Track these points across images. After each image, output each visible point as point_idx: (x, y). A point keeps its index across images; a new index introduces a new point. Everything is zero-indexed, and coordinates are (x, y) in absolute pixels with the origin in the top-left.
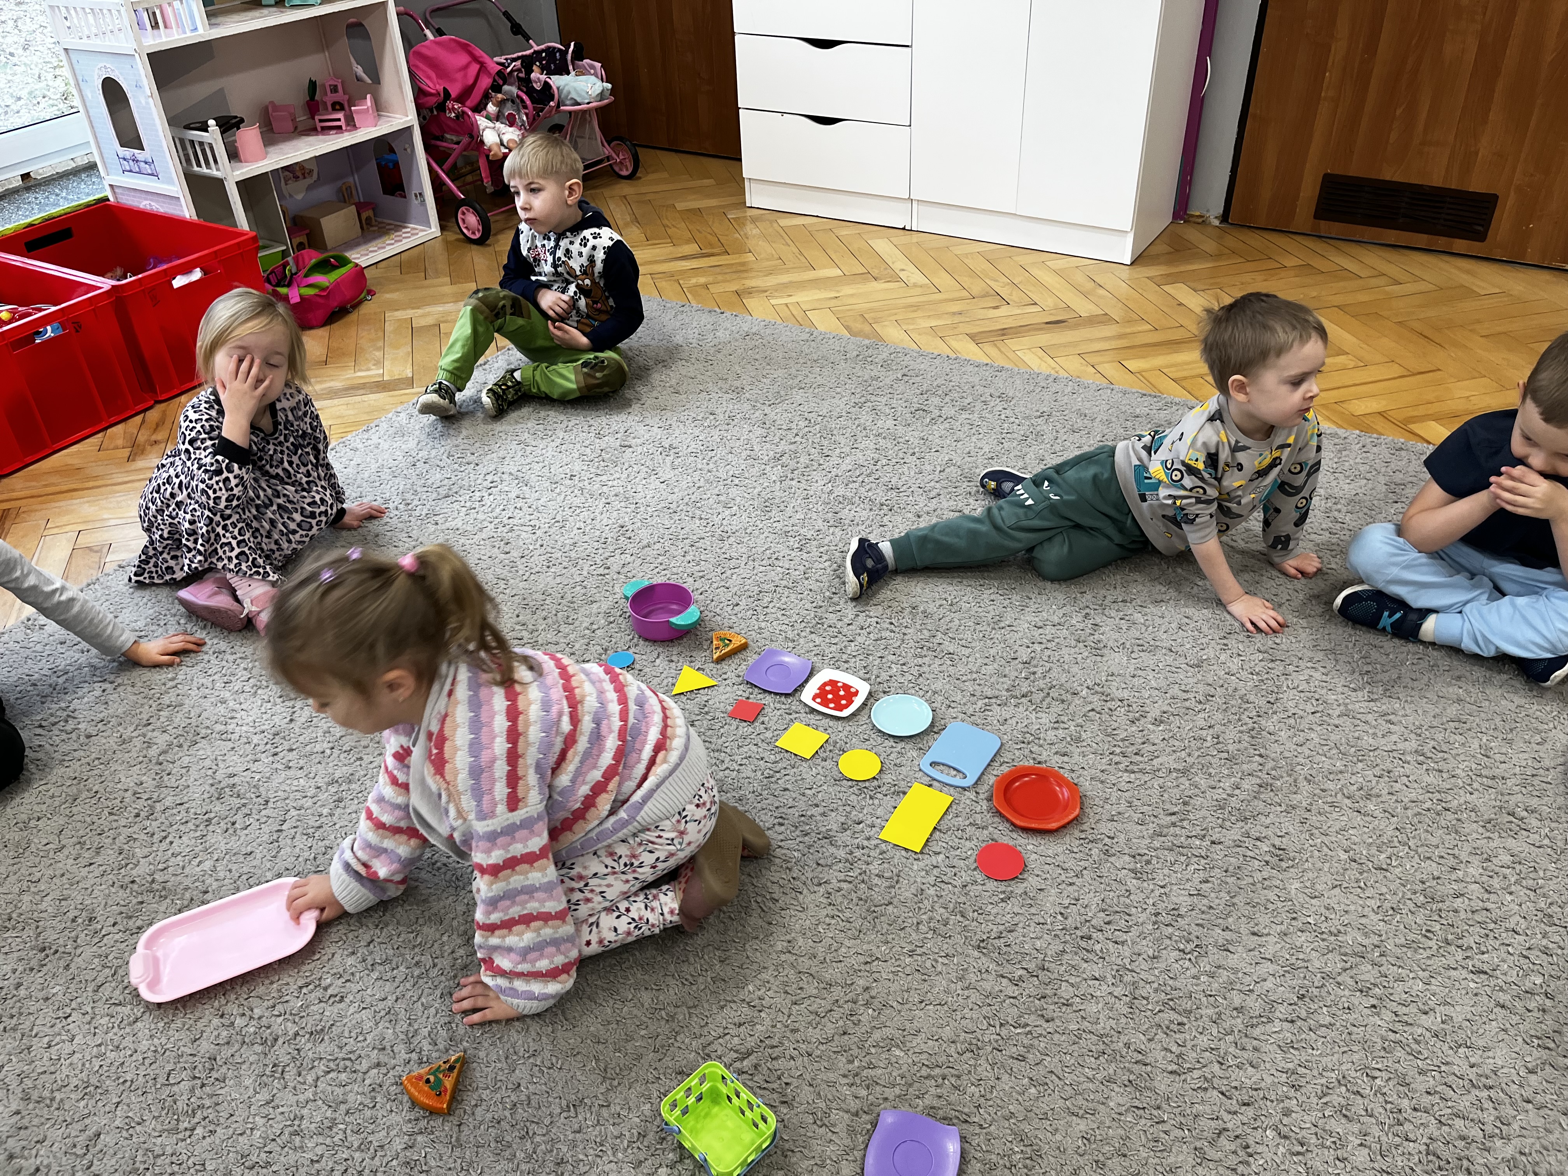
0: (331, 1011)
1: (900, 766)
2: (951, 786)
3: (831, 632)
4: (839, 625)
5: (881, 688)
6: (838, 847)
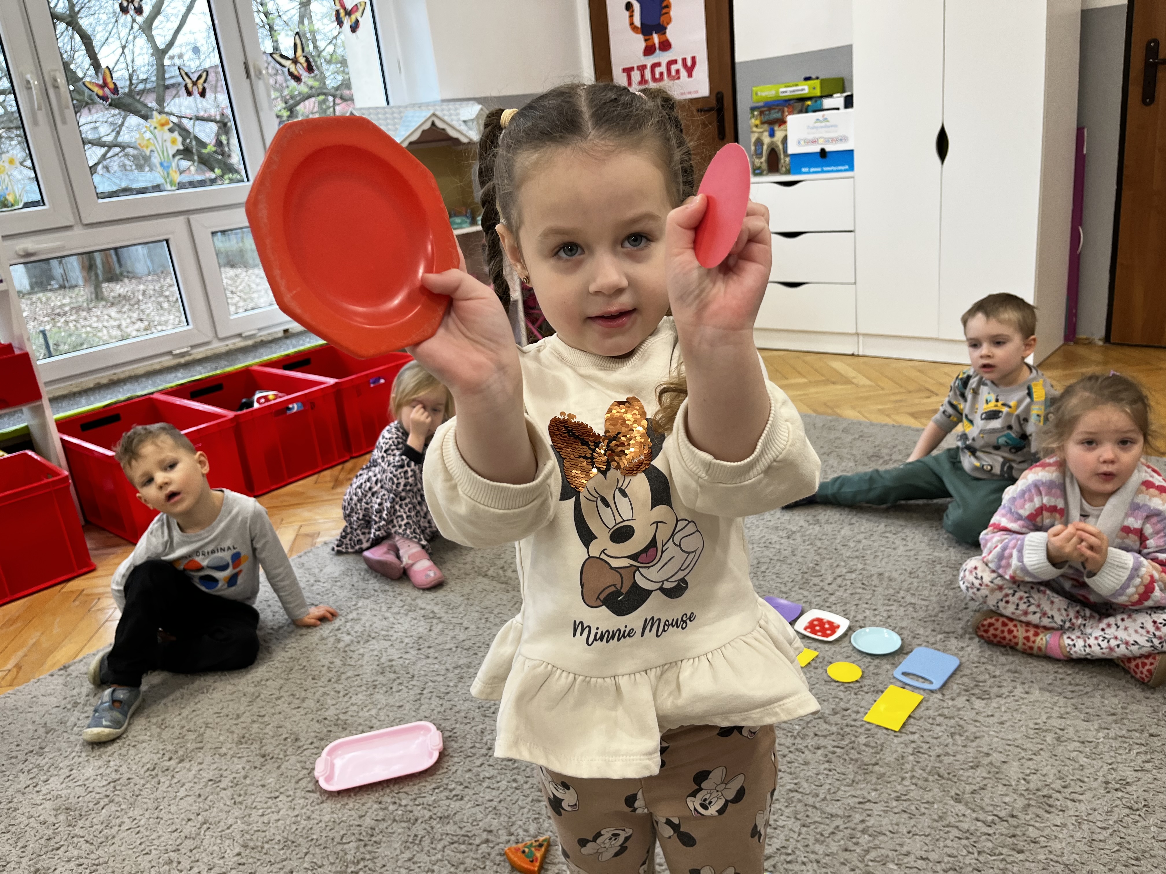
0: (455, 805)
1: (877, 674)
2: (920, 689)
3: (816, 588)
4: (821, 584)
5: (858, 624)
6: (831, 724)
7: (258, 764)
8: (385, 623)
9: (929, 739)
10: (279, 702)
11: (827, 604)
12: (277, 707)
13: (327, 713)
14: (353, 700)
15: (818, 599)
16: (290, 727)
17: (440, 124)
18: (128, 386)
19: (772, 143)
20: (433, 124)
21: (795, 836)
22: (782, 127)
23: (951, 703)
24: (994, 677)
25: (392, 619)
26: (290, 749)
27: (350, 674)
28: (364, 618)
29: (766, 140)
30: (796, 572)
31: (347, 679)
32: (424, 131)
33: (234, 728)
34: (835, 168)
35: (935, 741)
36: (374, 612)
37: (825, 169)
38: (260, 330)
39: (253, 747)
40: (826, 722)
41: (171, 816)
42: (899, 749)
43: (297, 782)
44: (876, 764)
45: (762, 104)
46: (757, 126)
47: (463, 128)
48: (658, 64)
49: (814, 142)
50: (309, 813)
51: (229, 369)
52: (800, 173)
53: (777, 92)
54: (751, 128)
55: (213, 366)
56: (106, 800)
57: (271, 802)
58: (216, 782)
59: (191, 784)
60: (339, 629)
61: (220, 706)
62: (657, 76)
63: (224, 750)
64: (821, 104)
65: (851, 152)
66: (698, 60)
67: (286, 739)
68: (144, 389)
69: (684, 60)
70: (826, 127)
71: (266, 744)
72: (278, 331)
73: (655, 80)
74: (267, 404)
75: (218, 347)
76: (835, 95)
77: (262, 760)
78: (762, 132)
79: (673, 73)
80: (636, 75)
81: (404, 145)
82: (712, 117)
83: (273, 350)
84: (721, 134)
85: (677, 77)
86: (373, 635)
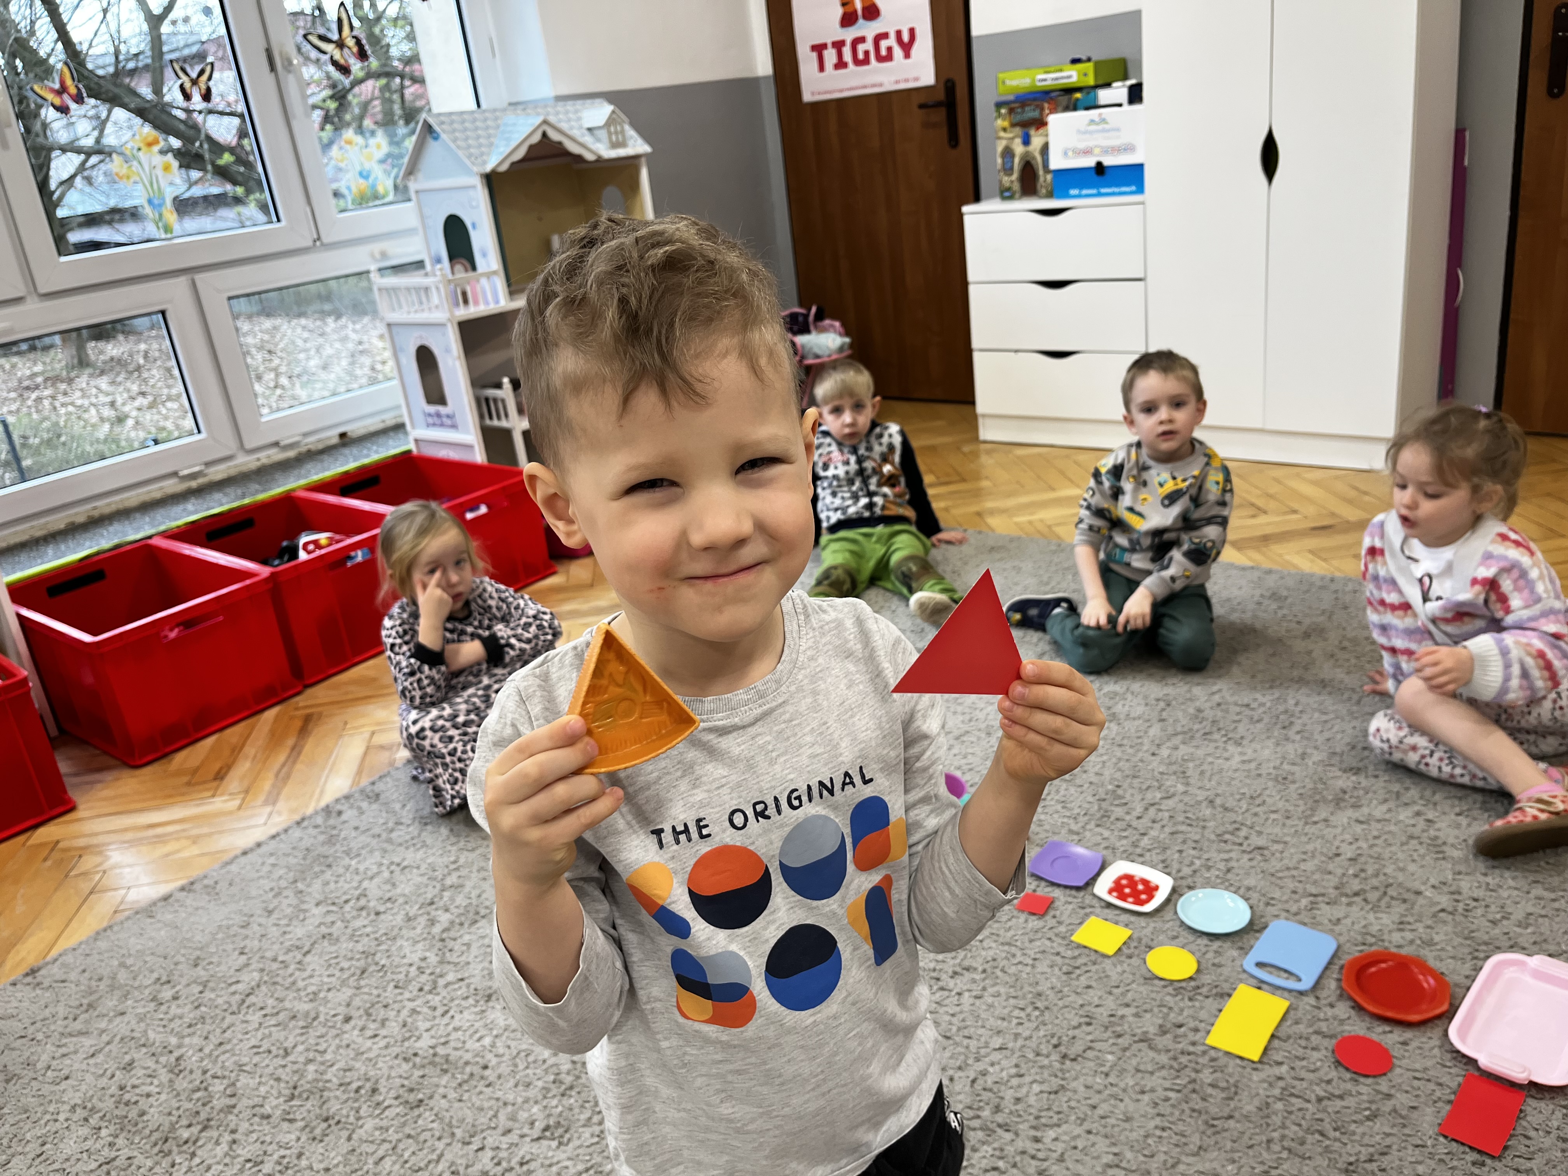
1: (1219, 966)
2: (1284, 989)
3: (1120, 825)
4: (1128, 818)
5: (1184, 883)
6: (1158, 1051)
9: (1303, 1074)
10: (347, 1027)
11: (1138, 851)
12: (346, 1036)
14: (456, 1023)
15: (1124, 842)
16: (363, 1070)
17: (554, 136)
18: (116, 527)
19: (1027, 154)
20: (544, 135)
22: (1041, 131)
23: (1330, 1012)
26: (364, 1107)
27: (451, 977)
28: (469, 884)
29: (1019, 149)
30: (1090, 799)
31: (446, 986)
32: (531, 147)
33: (280, 1072)
34: (1116, 190)
35: (1311, 1076)
37: (1103, 190)
38: (306, 435)
39: (309, 1104)
40: (1151, 1048)
42: (1261, 1092)
43: (377, 1163)
44: (1231, 1117)
45: (1011, 98)
46: (1005, 130)
47: (588, 139)
48: (862, 40)
49: (1087, 152)
51: (262, 496)
52: (1067, 196)
53: (1033, 80)
54: (996, 132)
55: (239, 492)
58: (257, 1164)
59: (220, 1167)
60: (432, 903)
61: (260, 1035)
62: (861, 56)
63: (267, 1109)
64: (1096, 97)
65: (1140, 167)
66: (918, 33)
67: (357, 1091)
68: (138, 530)
69: (899, 33)
70: (1104, 131)
71: (328, 1099)
72: (332, 438)
73: (857, 62)
74: (318, 553)
75: (246, 462)
76: (1115, 85)
77: (324, 1125)
78: (1012, 139)
79: (883, 52)
80: (830, 56)
81: (504, 168)
82: (940, 115)
83: (326, 464)
84: (953, 140)
85: (889, 57)
86: (483, 912)
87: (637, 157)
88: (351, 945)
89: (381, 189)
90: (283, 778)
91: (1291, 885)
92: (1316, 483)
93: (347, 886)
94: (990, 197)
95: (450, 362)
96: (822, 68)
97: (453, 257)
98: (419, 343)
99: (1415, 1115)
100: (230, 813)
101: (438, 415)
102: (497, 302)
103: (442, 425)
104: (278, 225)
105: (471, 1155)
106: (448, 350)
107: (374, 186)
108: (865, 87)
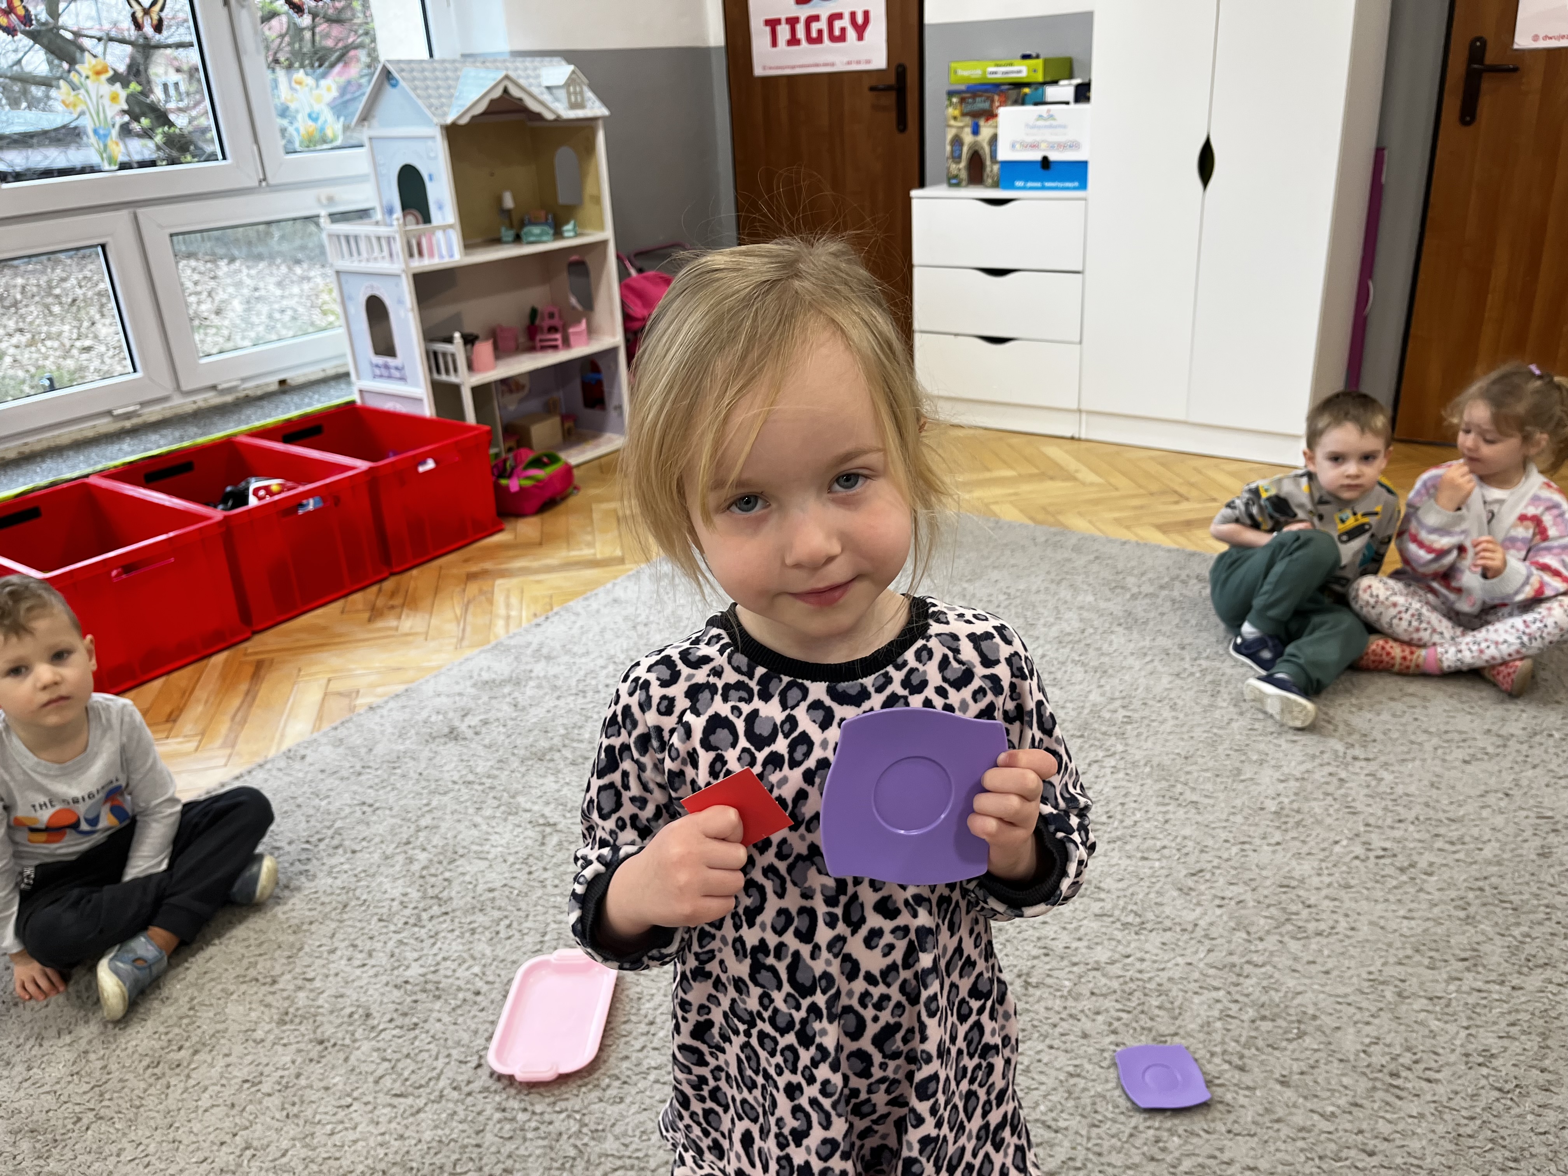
7: (314, 1054)
8: (475, 832)
10: (333, 957)
12: (331, 966)
13: (408, 973)
16: (355, 996)
17: (515, 92)
18: (48, 464)
19: (975, 143)
20: (506, 91)
21: (1084, 1141)
22: (990, 122)
24: (1309, 906)
25: (484, 827)
26: (360, 1030)
27: (434, 911)
28: (444, 826)
29: (968, 138)
31: (431, 919)
32: (492, 102)
33: (270, 999)
34: (1060, 185)
36: (456, 817)
37: (1047, 184)
38: (244, 380)
39: (302, 1028)
40: (1103, 975)
41: (193, 1138)
43: (376, 1082)
45: (963, 88)
46: (955, 118)
47: (546, 97)
48: (816, 18)
49: (1034, 146)
50: (400, 1130)
51: (201, 440)
52: (1012, 187)
53: (984, 72)
54: (947, 120)
55: (177, 434)
56: (91, 1115)
57: (341, 1114)
58: (254, 1084)
59: (218, 1088)
60: (408, 843)
62: (814, 34)
63: (259, 1034)
64: (1043, 94)
65: (1084, 164)
66: (872, 16)
67: (351, 1015)
68: (74, 468)
69: (853, 15)
70: (1051, 127)
71: (322, 1024)
72: (271, 382)
73: (810, 40)
74: (268, 499)
75: (181, 404)
76: (1062, 82)
77: (320, 1048)
78: (962, 128)
79: (837, 32)
80: (784, 32)
81: (464, 121)
82: (890, 99)
83: (267, 411)
84: (902, 124)
85: (842, 38)
86: (461, 851)
87: (594, 119)
88: (330, 881)
89: (329, 133)
90: (240, 721)
91: (1224, 835)
92: (1233, 474)
93: (319, 826)
94: (936, 183)
95: (402, 314)
96: (774, 43)
97: (406, 206)
98: (369, 293)
99: (1339, 1034)
100: (187, 754)
101: (387, 367)
102: (452, 256)
103: (390, 377)
104: (224, 163)
105: (471, 1072)
106: (400, 302)
107: (322, 130)
108: (817, 65)
